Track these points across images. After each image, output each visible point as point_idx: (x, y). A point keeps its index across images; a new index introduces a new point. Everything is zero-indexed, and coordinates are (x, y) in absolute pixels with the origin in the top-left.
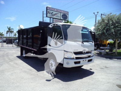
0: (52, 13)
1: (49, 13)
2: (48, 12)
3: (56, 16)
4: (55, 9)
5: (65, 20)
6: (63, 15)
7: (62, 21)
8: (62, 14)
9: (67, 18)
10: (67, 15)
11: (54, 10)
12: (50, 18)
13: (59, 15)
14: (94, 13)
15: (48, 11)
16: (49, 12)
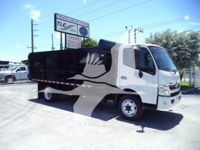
0: (64, 25)
1: (59, 24)
2: (57, 23)
3: (70, 29)
4: (69, 19)
5: (84, 37)
6: (81, 29)
7: (80, 37)
8: (79, 27)
9: (87, 34)
10: (87, 29)
11: (67, 19)
12: (61, 32)
13: (75, 28)
14: (126, 27)
15: (58, 20)
16: (59, 22)
